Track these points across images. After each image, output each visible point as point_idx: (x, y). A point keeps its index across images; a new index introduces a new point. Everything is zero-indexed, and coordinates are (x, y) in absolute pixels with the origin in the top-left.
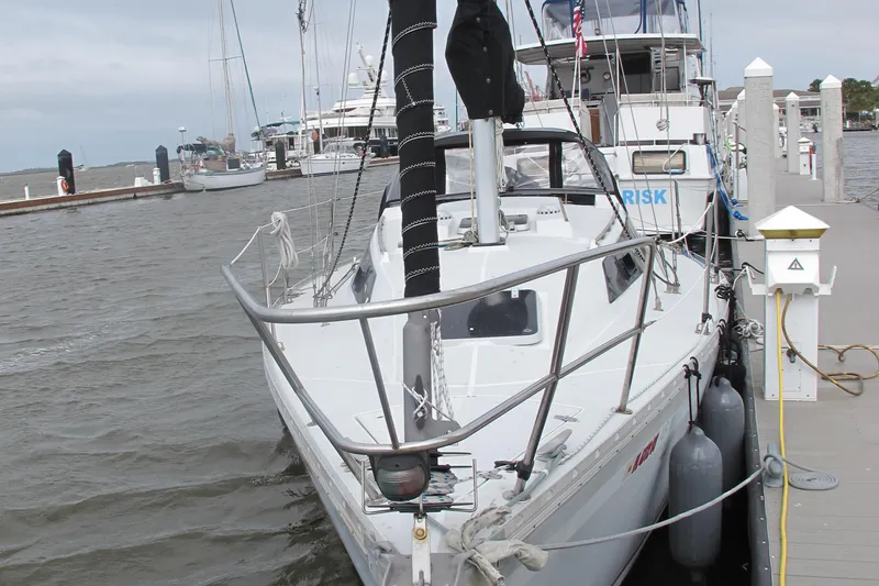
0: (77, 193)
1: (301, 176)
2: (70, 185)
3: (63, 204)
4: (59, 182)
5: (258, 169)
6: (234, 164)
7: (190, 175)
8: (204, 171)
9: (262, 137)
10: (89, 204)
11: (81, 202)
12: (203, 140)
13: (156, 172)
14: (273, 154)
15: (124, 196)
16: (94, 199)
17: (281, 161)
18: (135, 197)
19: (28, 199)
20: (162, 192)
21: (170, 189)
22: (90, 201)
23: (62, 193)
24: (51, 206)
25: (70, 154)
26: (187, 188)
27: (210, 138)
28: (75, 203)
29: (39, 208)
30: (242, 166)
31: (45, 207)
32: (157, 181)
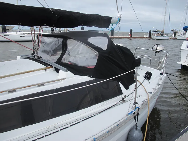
0: (132, 36)
1: (177, 39)
2: (131, 35)
3: (129, 38)
4: (129, 34)
5: (167, 37)
6: (162, 35)
7: (153, 36)
8: (156, 36)
9: (173, 31)
10: (134, 39)
11: (132, 38)
12: (157, 30)
13: (148, 35)
14: (174, 34)
15: (141, 38)
16: (135, 38)
17: (175, 36)
18: (143, 39)
19: (123, 36)
20: (148, 38)
21: (150, 38)
22: (134, 38)
23: (129, 36)
24: (127, 38)
25: (132, 30)
26: (153, 38)
27: (159, 30)
28: (131, 38)
29: (124, 38)
30: (164, 36)
31: (126, 38)
32: (148, 37)
